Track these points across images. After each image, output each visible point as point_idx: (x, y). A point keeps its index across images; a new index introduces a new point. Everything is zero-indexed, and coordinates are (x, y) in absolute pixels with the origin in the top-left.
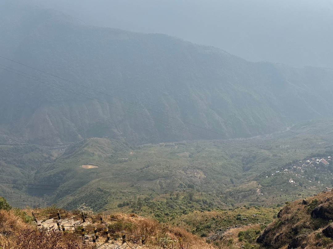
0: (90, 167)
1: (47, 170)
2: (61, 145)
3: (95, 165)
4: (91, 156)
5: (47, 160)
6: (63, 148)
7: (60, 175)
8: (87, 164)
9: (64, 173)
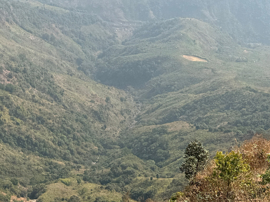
0: (195, 59)
1: (124, 53)
2: (124, 22)
3: (203, 59)
4: (191, 44)
5: (111, 40)
6: (127, 27)
7: (153, 63)
8: (189, 54)
9: (159, 61)
